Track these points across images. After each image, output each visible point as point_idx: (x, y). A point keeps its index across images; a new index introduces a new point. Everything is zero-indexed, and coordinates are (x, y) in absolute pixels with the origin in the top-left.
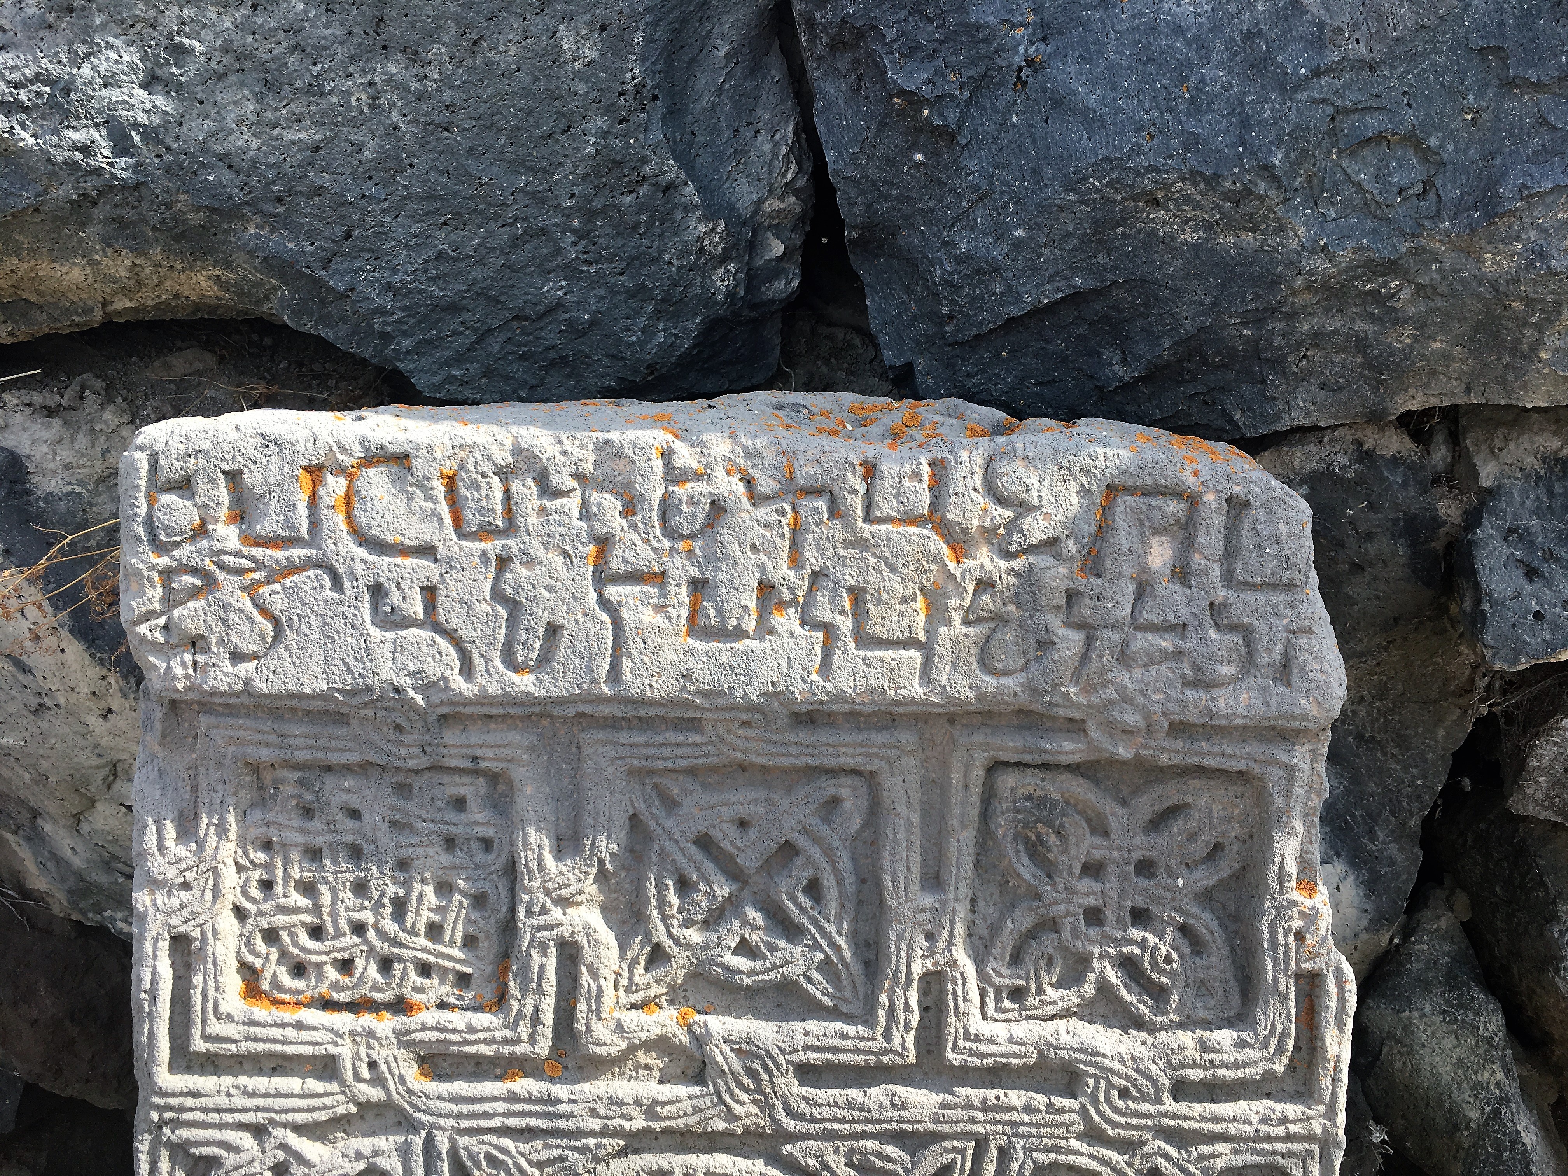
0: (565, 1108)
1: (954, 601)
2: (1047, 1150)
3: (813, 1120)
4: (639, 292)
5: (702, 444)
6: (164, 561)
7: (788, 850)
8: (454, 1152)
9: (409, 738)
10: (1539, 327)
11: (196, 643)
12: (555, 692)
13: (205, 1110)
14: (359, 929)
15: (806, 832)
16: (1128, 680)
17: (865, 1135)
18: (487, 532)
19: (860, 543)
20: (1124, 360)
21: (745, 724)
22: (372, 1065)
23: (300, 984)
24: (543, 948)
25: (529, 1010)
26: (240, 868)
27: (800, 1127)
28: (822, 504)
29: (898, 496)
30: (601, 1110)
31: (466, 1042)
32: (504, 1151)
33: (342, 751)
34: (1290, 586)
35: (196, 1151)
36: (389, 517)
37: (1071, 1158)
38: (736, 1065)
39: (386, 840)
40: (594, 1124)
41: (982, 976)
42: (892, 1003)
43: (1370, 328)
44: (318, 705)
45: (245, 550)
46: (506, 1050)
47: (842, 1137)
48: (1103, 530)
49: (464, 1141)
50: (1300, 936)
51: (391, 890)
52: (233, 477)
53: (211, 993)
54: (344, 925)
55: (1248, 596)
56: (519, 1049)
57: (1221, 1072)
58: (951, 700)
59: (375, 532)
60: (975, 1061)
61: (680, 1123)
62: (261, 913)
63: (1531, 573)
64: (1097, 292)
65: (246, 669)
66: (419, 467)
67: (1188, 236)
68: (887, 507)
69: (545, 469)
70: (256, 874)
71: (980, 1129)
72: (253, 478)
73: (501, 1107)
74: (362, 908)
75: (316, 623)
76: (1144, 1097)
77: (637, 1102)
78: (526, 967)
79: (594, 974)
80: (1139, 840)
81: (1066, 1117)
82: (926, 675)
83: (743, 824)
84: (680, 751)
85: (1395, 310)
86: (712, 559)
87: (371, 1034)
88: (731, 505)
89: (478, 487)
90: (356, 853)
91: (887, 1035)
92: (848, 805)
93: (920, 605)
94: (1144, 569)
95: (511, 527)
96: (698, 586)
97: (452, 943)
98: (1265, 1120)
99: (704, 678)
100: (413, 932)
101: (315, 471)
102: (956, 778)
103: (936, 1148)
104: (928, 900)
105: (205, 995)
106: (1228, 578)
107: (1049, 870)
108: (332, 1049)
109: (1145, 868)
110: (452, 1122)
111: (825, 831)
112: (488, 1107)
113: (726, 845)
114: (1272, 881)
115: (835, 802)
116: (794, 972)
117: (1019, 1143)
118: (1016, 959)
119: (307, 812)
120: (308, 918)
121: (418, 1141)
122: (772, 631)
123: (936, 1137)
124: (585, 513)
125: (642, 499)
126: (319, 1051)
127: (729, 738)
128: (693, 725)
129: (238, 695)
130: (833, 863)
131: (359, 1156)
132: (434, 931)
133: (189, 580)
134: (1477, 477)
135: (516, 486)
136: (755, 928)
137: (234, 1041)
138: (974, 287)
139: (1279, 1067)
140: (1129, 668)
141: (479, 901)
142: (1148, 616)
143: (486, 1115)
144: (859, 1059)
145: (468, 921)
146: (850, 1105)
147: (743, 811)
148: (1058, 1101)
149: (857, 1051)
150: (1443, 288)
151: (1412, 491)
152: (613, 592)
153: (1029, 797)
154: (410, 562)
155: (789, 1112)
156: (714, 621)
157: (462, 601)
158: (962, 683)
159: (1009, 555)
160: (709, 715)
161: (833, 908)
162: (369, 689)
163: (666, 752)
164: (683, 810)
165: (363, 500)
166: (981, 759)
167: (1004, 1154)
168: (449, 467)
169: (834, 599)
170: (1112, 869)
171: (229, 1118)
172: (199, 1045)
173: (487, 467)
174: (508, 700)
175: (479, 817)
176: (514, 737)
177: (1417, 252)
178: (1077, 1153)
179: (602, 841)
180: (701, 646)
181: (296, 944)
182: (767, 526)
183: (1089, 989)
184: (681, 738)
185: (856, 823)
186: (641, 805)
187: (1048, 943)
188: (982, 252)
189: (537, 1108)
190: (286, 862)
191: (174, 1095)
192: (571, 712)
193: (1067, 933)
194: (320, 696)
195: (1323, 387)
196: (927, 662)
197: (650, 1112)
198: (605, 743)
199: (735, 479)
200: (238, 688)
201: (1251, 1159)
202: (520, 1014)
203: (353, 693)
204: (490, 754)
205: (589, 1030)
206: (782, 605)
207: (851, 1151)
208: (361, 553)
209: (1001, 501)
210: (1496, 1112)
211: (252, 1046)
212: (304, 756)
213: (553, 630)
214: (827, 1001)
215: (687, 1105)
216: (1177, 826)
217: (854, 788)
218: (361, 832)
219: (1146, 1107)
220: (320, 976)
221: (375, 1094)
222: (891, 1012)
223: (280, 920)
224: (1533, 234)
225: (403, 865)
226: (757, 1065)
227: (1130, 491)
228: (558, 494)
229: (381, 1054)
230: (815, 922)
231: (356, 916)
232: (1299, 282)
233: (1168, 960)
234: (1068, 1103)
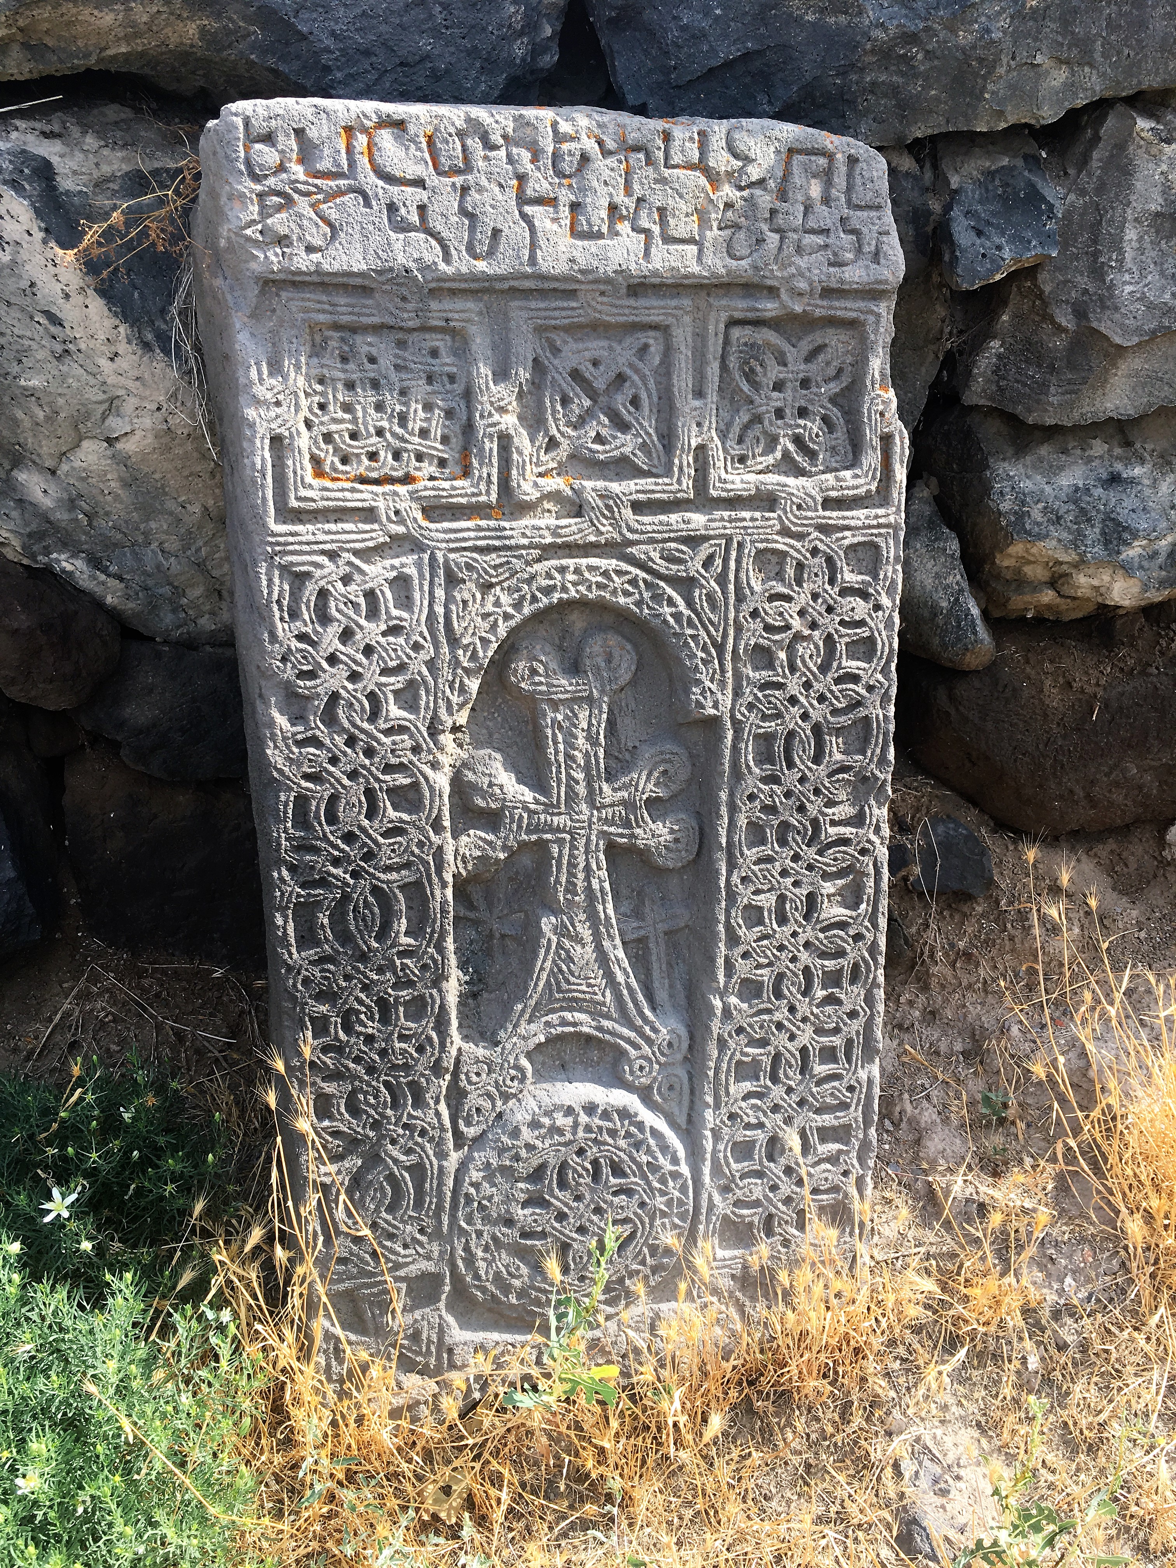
0: (508, 533)
1: (713, 216)
2: (762, 541)
3: (642, 533)
4: (473, 52)
5: (573, 120)
6: (259, 188)
7: (621, 378)
8: (446, 561)
9: (410, 306)
10: (985, 78)
11: (282, 240)
12: (499, 271)
13: (300, 543)
14: (380, 432)
15: (631, 366)
16: (802, 262)
17: (670, 540)
18: (455, 171)
19: (663, 181)
20: (770, 102)
21: (602, 294)
22: (397, 513)
23: (347, 468)
24: (491, 436)
25: (485, 475)
26: (307, 395)
27: (636, 537)
28: (641, 156)
29: (682, 151)
30: (529, 534)
31: (451, 496)
32: (476, 561)
33: (368, 315)
34: (879, 207)
35: (297, 569)
36: (396, 161)
37: (774, 545)
38: (600, 503)
39: (393, 376)
40: (525, 541)
41: (725, 450)
42: (681, 463)
43: (901, 80)
44: (359, 281)
45: (310, 180)
46: (474, 500)
47: (657, 542)
48: (786, 176)
49: (452, 556)
50: (882, 414)
51: (398, 408)
52: (299, 133)
53: (299, 472)
54: (372, 430)
55: (859, 213)
56: (483, 498)
57: (846, 492)
58: (714, 275)
59: (388, 169)
60: (724, 494)
61: (572, 538)
62: (322, 423)
63: (979, 233)
64: (758, 52)
65: (316, 257)
66: (412, 129)
67: (810, 17)
68: (677, 159)
69: (486, 132)
70: (317, 399)
71: (728, 531)
72: (312, 133)
73: (472, 534)
74: (382, 419)
75: (357, 228)
76: (809, 509)
77: (548, 528)
78: (482, 450)
79: (520, 453)
80: (803, 367)
81: (771, 522)
82: (699, 258)
83: (595, 363)
84: (564, 313)
85: (913, 67)
86: (583, 190)
87: (395, 494)
88: (593, 156)
89: (447, 143)
90: (375, 385)
91: (679, 482)
92: (652, 349)
93: (695, 218)
94: (809, 198)
95: (468, 168)
96: (575, 207)
97: (436, 439)
98: (867, 518)
99: (583, 262)
100: (412, 434)
101: (349, 130)
102: (711, 328)
103: (706, 545)
104: (697, 403)
105: (295, 473)
106: (849, 202)
107: (756, 385)
108: (373, 504)
109: (805, 383)
110: (444, 545)
111: (641, 365)
112: (465, 535)
113: (587, 375)
114: (868, 383)
115: (645, 348)
116: (627, 450)
117: (748, 538)
118: (740, 441)
119: (344, 359)
120: (350, 427)
121: (426, 557)
122: (617, 234)
123: (706, 538)
124: (510, 160)
125: (543, 151)
126: (366, 504)
127: (594, 303)
128: (572, 294)
129: (310, 274)
130: (645, 385)
131: (393, 567)
132: (424, 433)
133: (276, 199)
134: (949, 184)
135: (469, 142)
136: (605, 426)
137: (314, 501)
138: (690, 47)
139: (873, 487)
140: (801, 256)
141: (449, 414)
142: (812, 224)
143: (465, 540)
144: (665, 496)
145: (444, 426)
146: (661, 523)
147: (597, 354)
148: (767, 515)
149: (664, 492)
150: (938, 53)
151: (916, 194)
152: (528, 209)
153: (746, 344)
154: (409, 190)
155: (630, 529)
156: (585, 228)
157: (442, 215)
158: (719, 264)
159: (740, 188)
160: (583, 287)
161: (646, 411)
162: (391, 269)
163: (556, 313)
164: (563, 354)
165: (379, 149)
166: (724, 316)
167: (740, 545)
168: (429, 130)
169: (649, 215)
170: (789, 384)
171: (315, 547)
172: (294, 503)
173: (452, 130)
174: (473, 277)
175: (448, 360)
176: (470, 305)
177: (927, 29)
178: (777, 542)
179: (521, 371)
180: (579, 243)
181: (344, 442)
182: (612, 170)
183: (778, 454)
184: (565, 304)
185: (657, 361)
186: (539, 351)
187: (757, 430)
188: (696, 24)
189: (493, 534)
190: (335, 390)
191: (281, 535)
192: (506, 285)
193: (766, 423)
194: (361, 274)
195: (874, 120)
196: (700, 251)
197: (555, 534)
198: (521, 308)
199: (593, 140)
200: (312, 269)
201: (862, 539)
202: (480, 477)
203: (379, 272)
204: (456, 316)
205: (519, 486)
206: (622, 218)
207: (663, 549)
208: (380, 183)
209: (736, 156)
210: (957, 600)
211: (326, 503)
212: (345, 319)
213: (496, 232)
214: (645, 467)
215: (574, 528)
216: (821, 358)
217: (656, 339)
218: (379, 371)
219: (810, 514)
220: (360, 462)
221: (401, 529)
222: (681, 469)
223: (334, 427)
224: (983, 19)
225: (403, 393)
226: (611, 502)
227: (800, 152)
228: (495, 147)
229: (402, 506)
230: (637, 420)
231: (378, 424)
232: (868, 46)
233: (817, 436)
234: (772, 515)
